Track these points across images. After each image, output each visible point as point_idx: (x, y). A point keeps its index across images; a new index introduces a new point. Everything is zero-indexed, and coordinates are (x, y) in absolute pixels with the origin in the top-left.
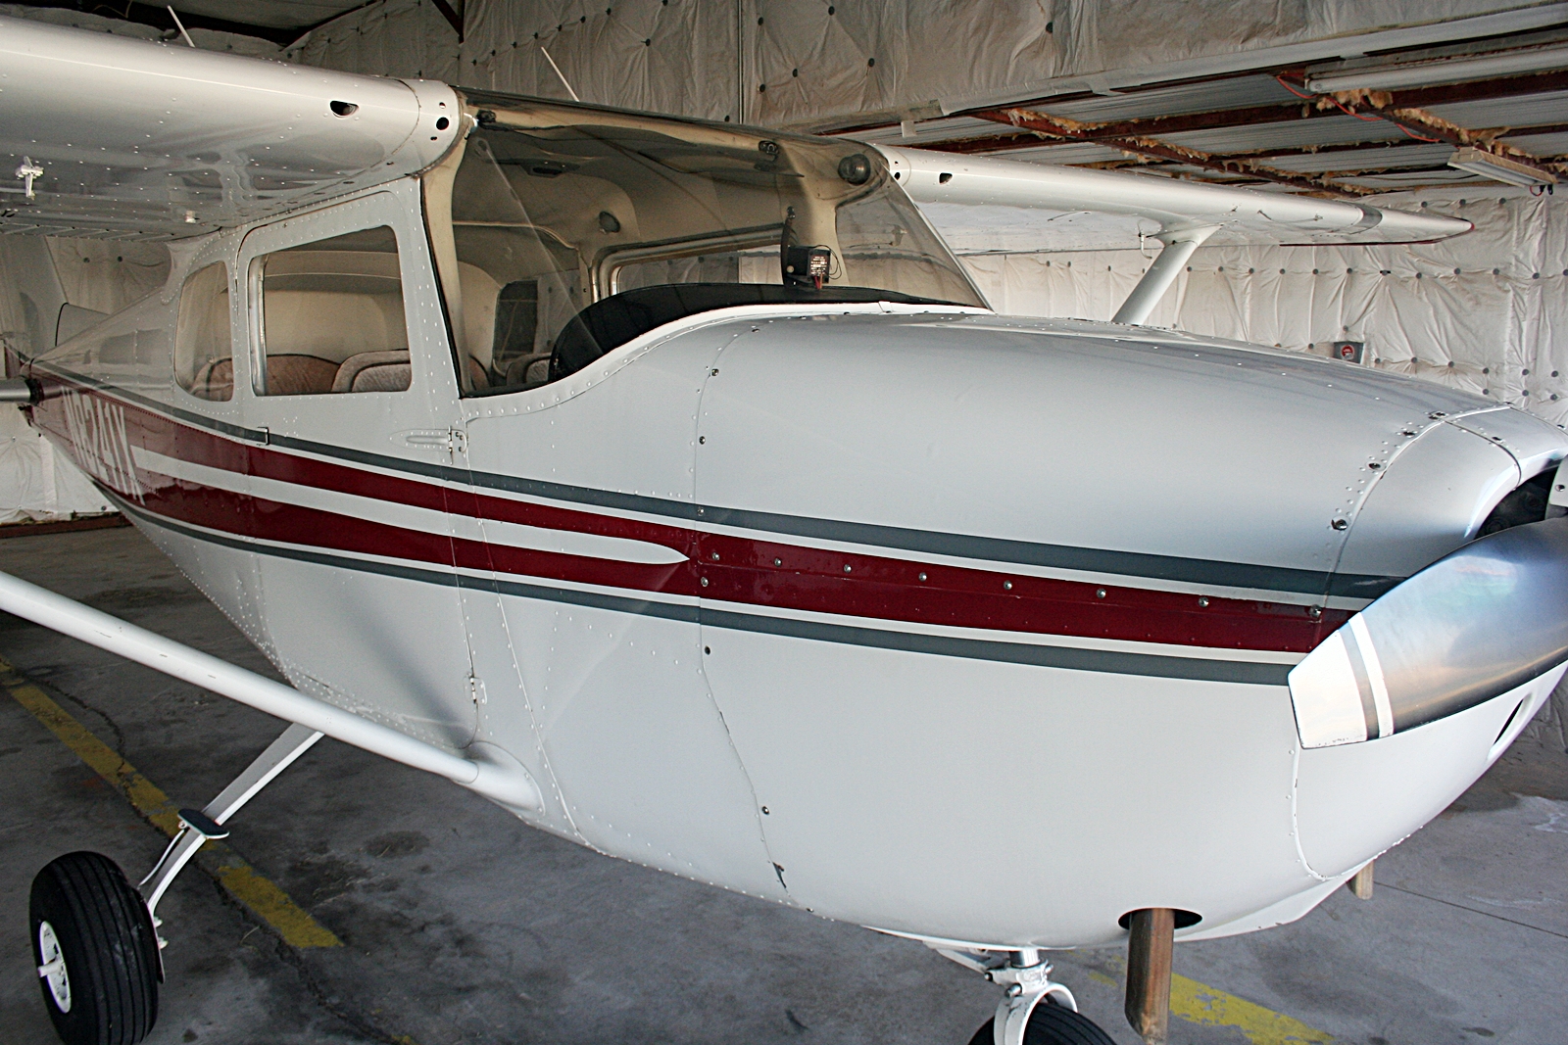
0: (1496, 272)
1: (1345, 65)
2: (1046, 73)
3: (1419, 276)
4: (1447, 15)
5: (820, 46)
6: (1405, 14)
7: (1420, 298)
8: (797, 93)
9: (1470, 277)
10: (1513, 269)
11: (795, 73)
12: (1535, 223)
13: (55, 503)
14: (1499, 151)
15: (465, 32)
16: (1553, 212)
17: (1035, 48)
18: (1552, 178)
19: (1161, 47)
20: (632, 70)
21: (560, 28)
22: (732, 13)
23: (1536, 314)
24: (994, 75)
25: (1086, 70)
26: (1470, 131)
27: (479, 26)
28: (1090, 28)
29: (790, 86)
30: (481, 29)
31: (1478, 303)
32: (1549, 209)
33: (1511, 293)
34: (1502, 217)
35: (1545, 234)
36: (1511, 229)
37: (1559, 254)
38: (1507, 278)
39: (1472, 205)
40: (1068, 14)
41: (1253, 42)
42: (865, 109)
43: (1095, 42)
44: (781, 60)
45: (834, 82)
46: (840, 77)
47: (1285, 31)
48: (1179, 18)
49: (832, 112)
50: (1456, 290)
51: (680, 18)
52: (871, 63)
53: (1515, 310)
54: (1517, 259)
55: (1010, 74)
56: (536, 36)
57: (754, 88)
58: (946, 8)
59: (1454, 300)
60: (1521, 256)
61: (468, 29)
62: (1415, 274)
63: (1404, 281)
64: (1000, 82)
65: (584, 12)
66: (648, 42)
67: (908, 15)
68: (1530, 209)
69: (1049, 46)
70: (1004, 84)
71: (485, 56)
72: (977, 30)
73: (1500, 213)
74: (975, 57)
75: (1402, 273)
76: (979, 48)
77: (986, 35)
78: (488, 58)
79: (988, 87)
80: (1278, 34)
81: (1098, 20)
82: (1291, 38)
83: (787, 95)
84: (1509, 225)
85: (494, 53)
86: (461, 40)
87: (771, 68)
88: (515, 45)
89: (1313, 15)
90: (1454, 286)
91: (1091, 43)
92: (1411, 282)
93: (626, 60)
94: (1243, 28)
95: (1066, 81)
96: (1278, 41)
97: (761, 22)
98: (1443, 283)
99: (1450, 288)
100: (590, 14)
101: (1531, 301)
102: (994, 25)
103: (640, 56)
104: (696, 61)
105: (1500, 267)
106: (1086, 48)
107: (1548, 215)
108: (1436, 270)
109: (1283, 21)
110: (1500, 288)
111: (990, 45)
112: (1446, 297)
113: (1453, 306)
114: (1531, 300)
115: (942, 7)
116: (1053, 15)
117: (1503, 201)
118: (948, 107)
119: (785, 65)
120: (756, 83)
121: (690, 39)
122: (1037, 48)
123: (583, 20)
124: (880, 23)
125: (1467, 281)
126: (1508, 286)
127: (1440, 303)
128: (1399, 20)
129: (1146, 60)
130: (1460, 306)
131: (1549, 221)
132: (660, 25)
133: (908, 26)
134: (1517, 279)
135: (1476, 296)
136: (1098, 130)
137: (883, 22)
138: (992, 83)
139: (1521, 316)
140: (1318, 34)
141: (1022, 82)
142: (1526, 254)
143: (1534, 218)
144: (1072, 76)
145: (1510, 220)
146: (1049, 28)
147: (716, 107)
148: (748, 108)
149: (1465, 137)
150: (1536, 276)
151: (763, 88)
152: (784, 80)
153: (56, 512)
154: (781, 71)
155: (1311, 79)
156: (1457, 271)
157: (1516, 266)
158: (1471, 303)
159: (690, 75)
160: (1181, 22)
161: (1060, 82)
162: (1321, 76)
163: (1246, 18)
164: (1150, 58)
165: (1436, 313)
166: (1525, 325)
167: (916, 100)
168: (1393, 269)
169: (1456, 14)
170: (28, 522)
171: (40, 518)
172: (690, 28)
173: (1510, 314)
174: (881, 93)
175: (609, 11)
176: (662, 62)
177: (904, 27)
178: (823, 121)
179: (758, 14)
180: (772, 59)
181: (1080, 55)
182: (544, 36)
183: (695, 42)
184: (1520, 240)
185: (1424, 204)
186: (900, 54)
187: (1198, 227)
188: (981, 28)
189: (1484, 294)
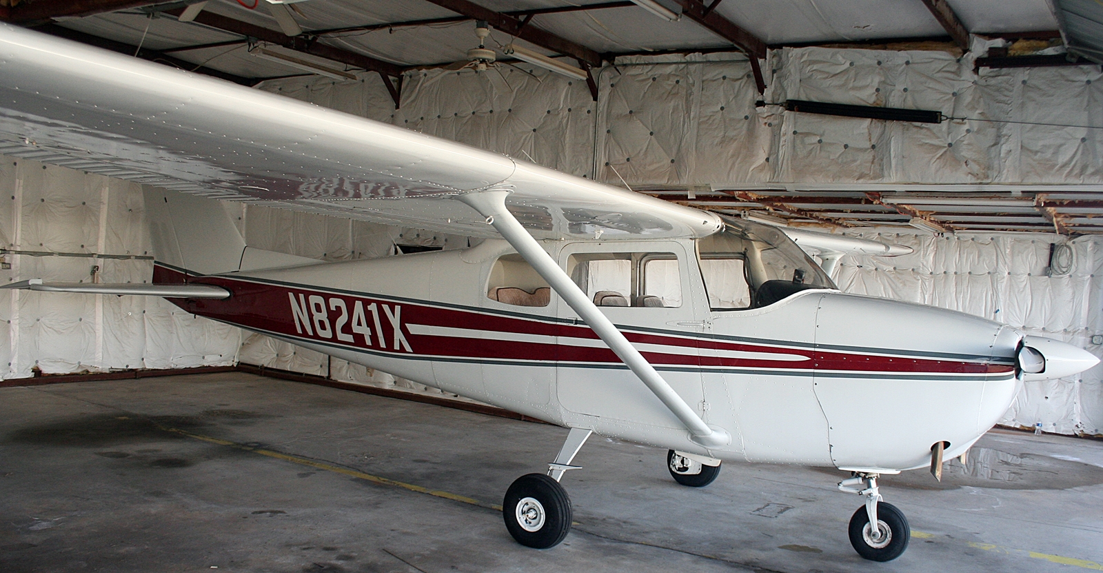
0: (913, 270)
1: (897, 194)
2: (766, 179)
3: (876, 269)
4: (938, 182)
5: (644, 149)
6: (922, 179)
7: (877, 281)
8: (629, 170)
9: (901, 272)
10: (921, 269)
11: (628, 160)
12: (931, 248)
13: (100, 361)
14: (928, 219)
15: (401, 103)
16: (939, 243)
17: (760, 168)
18: (944, 230)
19: (821, 176)
20: (523, 143)
21: (474, 113)
22: (592, 125)
23: (931, 291)
24: (740, 177)
25: (785, 181)
26: (919, 211)
27: (413, 101)
28: (788, 164)
29: (625, 166)
30: (413, 104)
31: (905, 285)
32: (937, 242)
33: (920, 281)
34: (916, 244)
35: (936, 253)
36: (920, 249)
37: (942, 263)
38: (918, 273)
39: (902, 236)
40: (777, 156)
41: (861, 181)
42: (669, 183)
43: (790, 170)
44: (620, 151)
45: (652, 168)
46: (655, 166)
47: (875, 178)
48: (829, 166)
49: (650, 182)
50: (894, 277)
51: (558, 122)
52: (672, 161)
53: (922, 289)
54: (923, 265)
55: (748, 177)
56: (456, 114)
57: (603, 164)
58: (717, 144)
59: (894, 283)
60: (925, 263)
61: (403, 103)
62: (874, 268)
63: (869, 272)
64: (743, 180)
65: (492, 107)
66: (534, 130)
67: (697, 143)
68: (929, 241)
69: (767, 167)
70: (744, 182)
71: (416, 119)
72: (733, 156)
73: (915, 241)
74: (731, 169)
75: (868, 267)
76: (733, 164)
77: (738, 158)
78: (418, 120)
79: (736, 182)
80: (871, 179)
81: (791, 160)
82: (877, 181)
83: (624, 170)
84: (919, 248)
85: (422, 118)
86: (397, 107)
87: (614, 155)
88: (439, 117)
89: (886, 173)
90: (893, 276)
91: (788, 170)
92: (873, 272)
93: (521, 137)
94: (856, 174)
95: (775, 184)
96: (872, 181)
97: (608, 132)
98: (888, 273)
99: (892, 276)
100: (496, 110)
101: (930, 286)
102: (741, 155)
103: (529, 138)
104: (567, 146)
105: (915, 268)
106: (786, 171)
107: (937, 244)
108: (885, 267)
109: (873, 173)
110: (915, 278)
111: (740, 163)
112: (889, 280)
113: (893, 285)
114: (929, 284)
115: (715, 143)
116: (769, 155)
117: (916, 236)
118: (714, 188)
119: (623, 155)
120: (604, 161)
121: (564, 134)
122: (761, 169)
123: (491, 112)
124: (680, 144)
125: (899, 273)
126: (919, 277)
127: (887, 284)
128: (920, 181)
129: (813, 180)
130: (896, 285)
131: (937, 247)
132: (543, 123)
133: (696, 148)
134: (922, 274)
135: (904, 282)
136: (764, 198)
137: (683, 144)
138: (739, 181)
139: (925, 292)
140: (888, 181)
141: (754, 182)
142: (927, 262)
143: (931, 245)
144: (778, 182)
145: (920, 245)
146: (767, 160)
147: (578, 170)
148: (599, 172)
149: (918, 214)
150: (931, 273)
151: (607, 164)
152: (621, 162)
153: (100, 367)
154: (619, 157)
155: (883, 197)
156: (895, 268)
157: (923, 268)
158: (901, 285)
159: (563, 149)
160: (830, 168)
161: (772, 184)
162: (887, 197)
163: (858, 170)
164: (816, 181)
165: (884, 288)
166: (926, 296)
167: (698, 183)
168: (864, 265)
169: (941, 182)
170: (85, 373)
171: (92, 371)
172: (565, 128)
173: (920, 291)
174: (679, 176)
175: (510, 110)
176: (544, 141)
177: (694, 149)
178: (644, 185)
179: (607, 127)
180: (616, 152)
181: (783, 174)
182: (462, 115)
183: (567, 136)
184: (925, 255)
185: (879, 234)
186: (692, 160)
187: (837, 254)
188: (735, 155)
189: (908, 281)
